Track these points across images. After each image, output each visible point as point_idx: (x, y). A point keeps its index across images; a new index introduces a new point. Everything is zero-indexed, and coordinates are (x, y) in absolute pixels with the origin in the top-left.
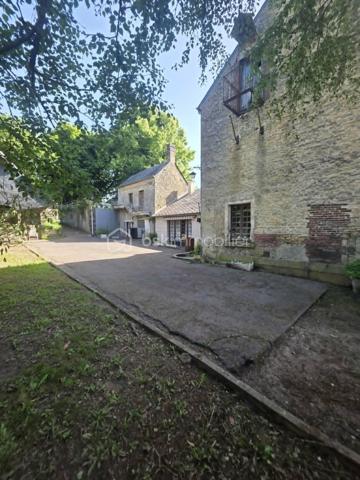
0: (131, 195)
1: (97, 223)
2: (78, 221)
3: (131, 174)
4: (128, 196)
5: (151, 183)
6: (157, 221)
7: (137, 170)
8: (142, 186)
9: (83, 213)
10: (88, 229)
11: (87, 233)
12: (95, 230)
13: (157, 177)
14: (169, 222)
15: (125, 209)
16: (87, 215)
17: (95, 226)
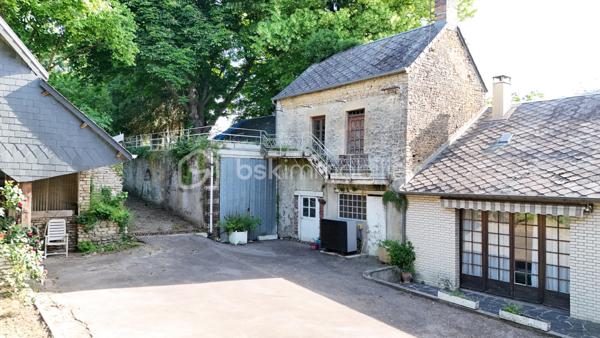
0: (319, 123)
1: (223, 200)
2: (168, 190)
3: (312, 61)
4: (309, 123)
5: (393, 90)
6: (415, 209)
7: (328, 51)
8: (359, 96)
10: (198, 215)
11: (198, 229)
12: (216, 219)
13: (413, 70)
14: (460, 213)
17: (216, 207)
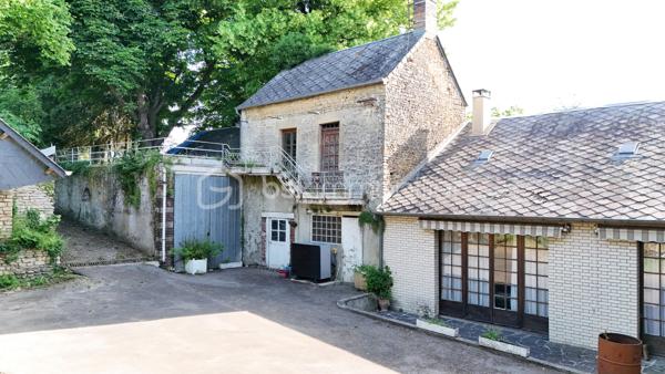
0: (289, 137)
1: (178, 224)
2: (111, 212)
3: (281, 67)
4: (278, 137)
5: (369, 102)
6: (393, 230)
7: (300, 57)
8: (334, 108)
9: (130, 189)
10: (147, 241)
11: (148, 257)
12: (170, 245)
13: (390, 81)
14: (440, 234)
15: (272, 178)
16: (145, 194)
17: (170, 232)
